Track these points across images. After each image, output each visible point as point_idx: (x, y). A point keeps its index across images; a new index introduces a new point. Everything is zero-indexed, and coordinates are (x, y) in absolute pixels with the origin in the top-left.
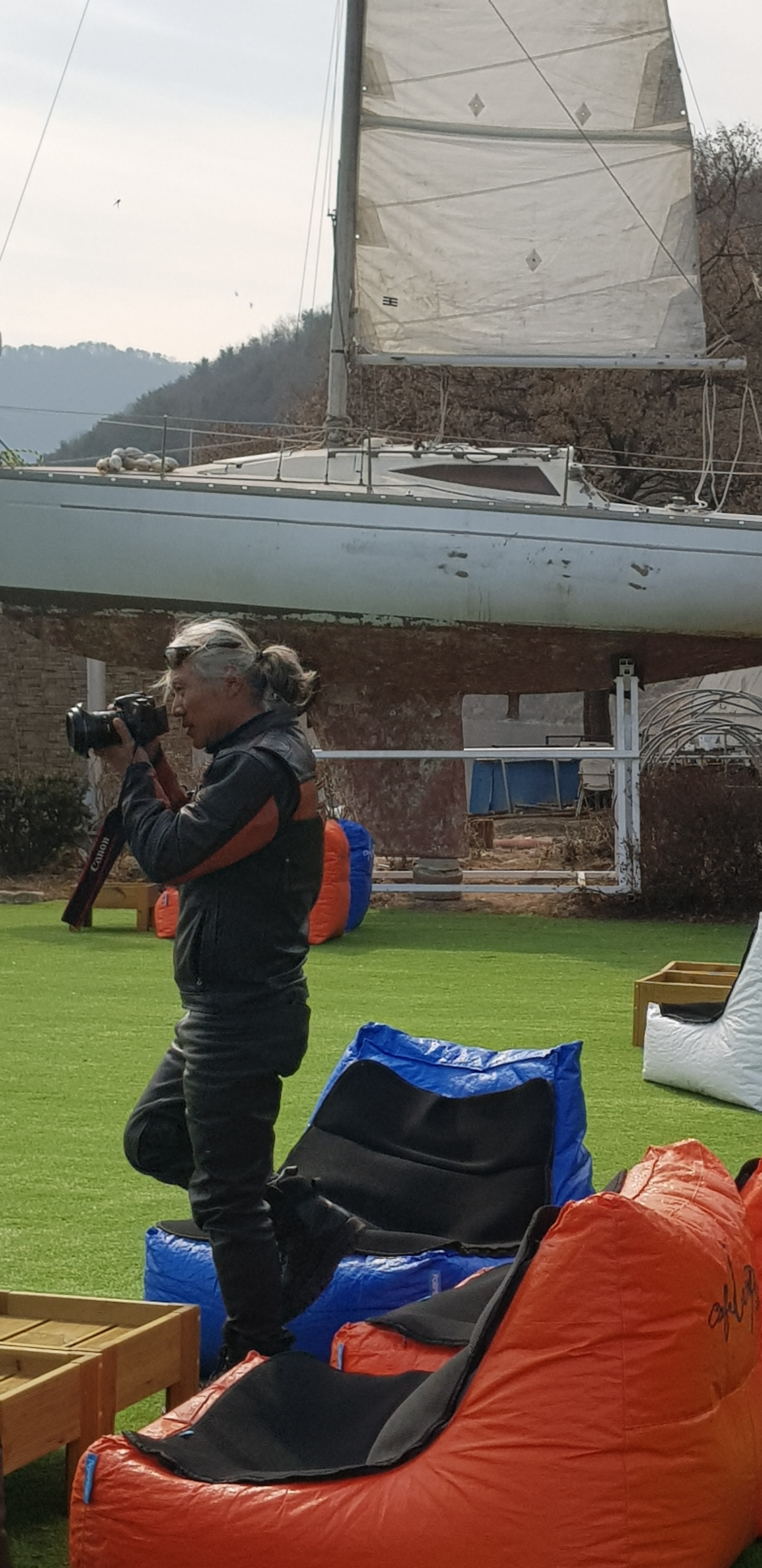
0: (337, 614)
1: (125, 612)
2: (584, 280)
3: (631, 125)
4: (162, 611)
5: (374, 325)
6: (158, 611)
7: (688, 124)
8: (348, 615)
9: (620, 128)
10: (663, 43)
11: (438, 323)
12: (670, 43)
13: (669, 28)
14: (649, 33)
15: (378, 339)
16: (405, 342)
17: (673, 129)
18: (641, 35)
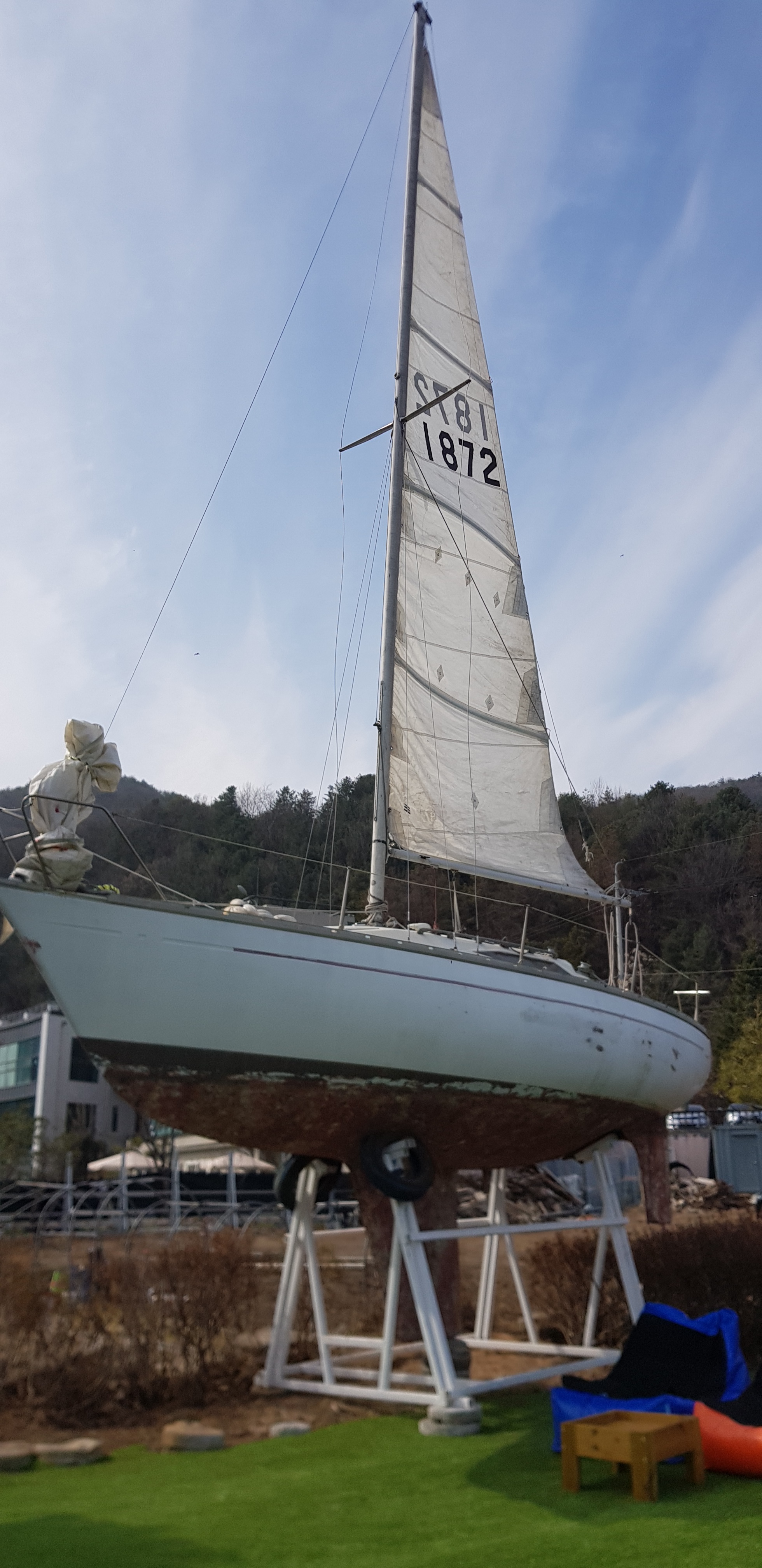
0: (494, 1084)
1: (273, 1077)
2: (504, 824)
3: (514, 720)
4: (318, 1075)
5: (403, 825)
6: (312, 1076)
7: (546, 729)
8: (504, 1085)
9: (509, 720)
10: (532, 669)
11: (433, 834)
12: (535, 670)
13: (535, 660)
14: (525, 660)
15: (405, 838)
16: (422, 844)
17: (539, 730)
18: (521, 660)
